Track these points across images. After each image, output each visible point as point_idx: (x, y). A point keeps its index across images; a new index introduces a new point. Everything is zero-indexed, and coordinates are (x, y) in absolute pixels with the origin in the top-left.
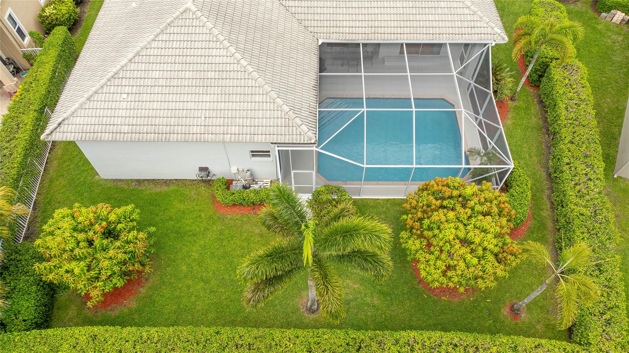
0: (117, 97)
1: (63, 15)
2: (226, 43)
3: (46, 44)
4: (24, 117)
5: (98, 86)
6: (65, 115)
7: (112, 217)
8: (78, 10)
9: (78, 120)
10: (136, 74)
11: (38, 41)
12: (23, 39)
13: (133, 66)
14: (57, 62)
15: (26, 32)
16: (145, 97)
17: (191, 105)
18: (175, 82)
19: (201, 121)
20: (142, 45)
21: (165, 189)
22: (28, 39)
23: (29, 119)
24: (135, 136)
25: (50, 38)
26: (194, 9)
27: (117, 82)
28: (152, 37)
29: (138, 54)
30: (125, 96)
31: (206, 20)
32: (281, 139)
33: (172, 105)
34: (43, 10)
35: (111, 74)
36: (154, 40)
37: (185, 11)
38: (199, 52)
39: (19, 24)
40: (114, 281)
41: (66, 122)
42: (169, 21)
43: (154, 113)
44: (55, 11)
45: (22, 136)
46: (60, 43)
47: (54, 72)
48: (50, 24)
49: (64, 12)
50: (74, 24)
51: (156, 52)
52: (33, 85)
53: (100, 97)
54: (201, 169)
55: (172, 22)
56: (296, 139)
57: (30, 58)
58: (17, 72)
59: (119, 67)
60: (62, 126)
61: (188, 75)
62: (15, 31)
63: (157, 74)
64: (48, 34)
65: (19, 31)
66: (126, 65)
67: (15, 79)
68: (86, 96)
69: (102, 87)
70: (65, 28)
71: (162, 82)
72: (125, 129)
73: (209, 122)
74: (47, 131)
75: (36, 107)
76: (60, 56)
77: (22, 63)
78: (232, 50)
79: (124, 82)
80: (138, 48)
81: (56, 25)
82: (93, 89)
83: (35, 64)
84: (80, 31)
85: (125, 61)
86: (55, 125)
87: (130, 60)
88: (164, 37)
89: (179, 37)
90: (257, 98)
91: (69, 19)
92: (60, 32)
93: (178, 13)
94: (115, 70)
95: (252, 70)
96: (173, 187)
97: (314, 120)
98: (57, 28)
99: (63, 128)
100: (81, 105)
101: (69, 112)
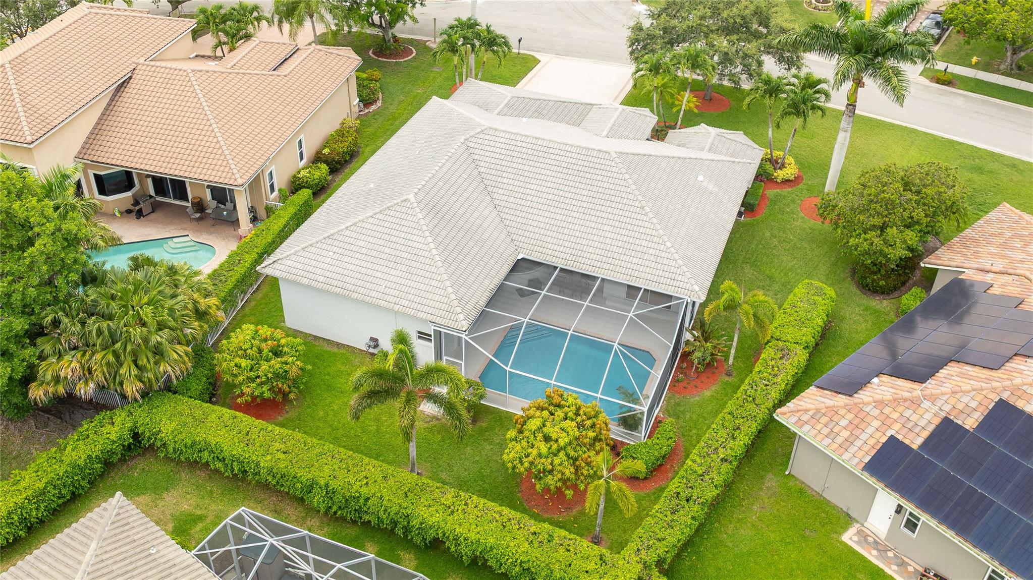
0: (325, 253)
1: (314, 180)
2: (427, 234)
3: (288, 202)
4: (247, 256)
5: (314, 241)
6: (281, 257)
7: (283, 341)
8: (329, 178)
9: (289, 263)
10: (346, 239)
11: (283, 198)
12: (271, 193)
13: (347, 233)
14: (291, 219)
15: (276, 188)
16: (346, 259)
17: (379, 275)
18: (374, 253)
19: (382, 289)
20: (360, 218)
21: (335, 350)
22: (276, 193)
23: (249, 258)
24: (326, 287)
25: (294, 197)
26: (413, 200)
27: (330, 241)
28: (371, 214)
29: (355, 224)
30: (331, 254)
31: (419, 211)
32: (439, 320)
33: (364, 271)
34: (299, 172)
35: (329, 234)
36: (372, 217)
37: (405, 200)
38: (403, 235)
39: (275, 180)
40: (264, 389)
41: (280, 262)
42: (389, 205)
43: (346, 272)
44: (308, 175)
45: (239, 270)
46: (301, 203)
47: (285, 226)
48: (299, 184)
49: (316, 177)
50: (321, 190)
51: (369, 226)
52: (264, 233)
53: (313, 250)
54: (372, 339)
55: (392, 206)
56: (451, 324)
57: (269, 211)
58: (254, 221)
59: (336, 230)
60: (276, 263)
61: (387, 250)
62: (269, 184)
63: (362, 244)
64: (293, 193)
65: (272, 186)
66: (342, 230)
67: (251, 225)
68: (303, 245)
69: (317, 243)
70: (309, 191)
71: (364, 251)
72: (321, 279)
73: (388, 291)
74: (263, 265)
75: (259, 250)
76: (295, 214)
77: (262, 213)
78: (430, 239)
79: (336, 243)
80: (357, 220)
81: (304, 187)
82: (310, 242)
83: (273, 216)
84: (322, 197)
85: (343, 227)
86: (271, 262)
87: (347, 228)
88: (380, 216)
89: (392, 219)
90: (434, 283)
91: (316, 185)
92: (305, 193)
93: (399, 200)
94: (332, 232)
95: (439, 259)
96: (342, 351)
97: (474, 314)
98: (304, 190)
99: (276, 265)
100: (296, 252)
101: (285, 255)
